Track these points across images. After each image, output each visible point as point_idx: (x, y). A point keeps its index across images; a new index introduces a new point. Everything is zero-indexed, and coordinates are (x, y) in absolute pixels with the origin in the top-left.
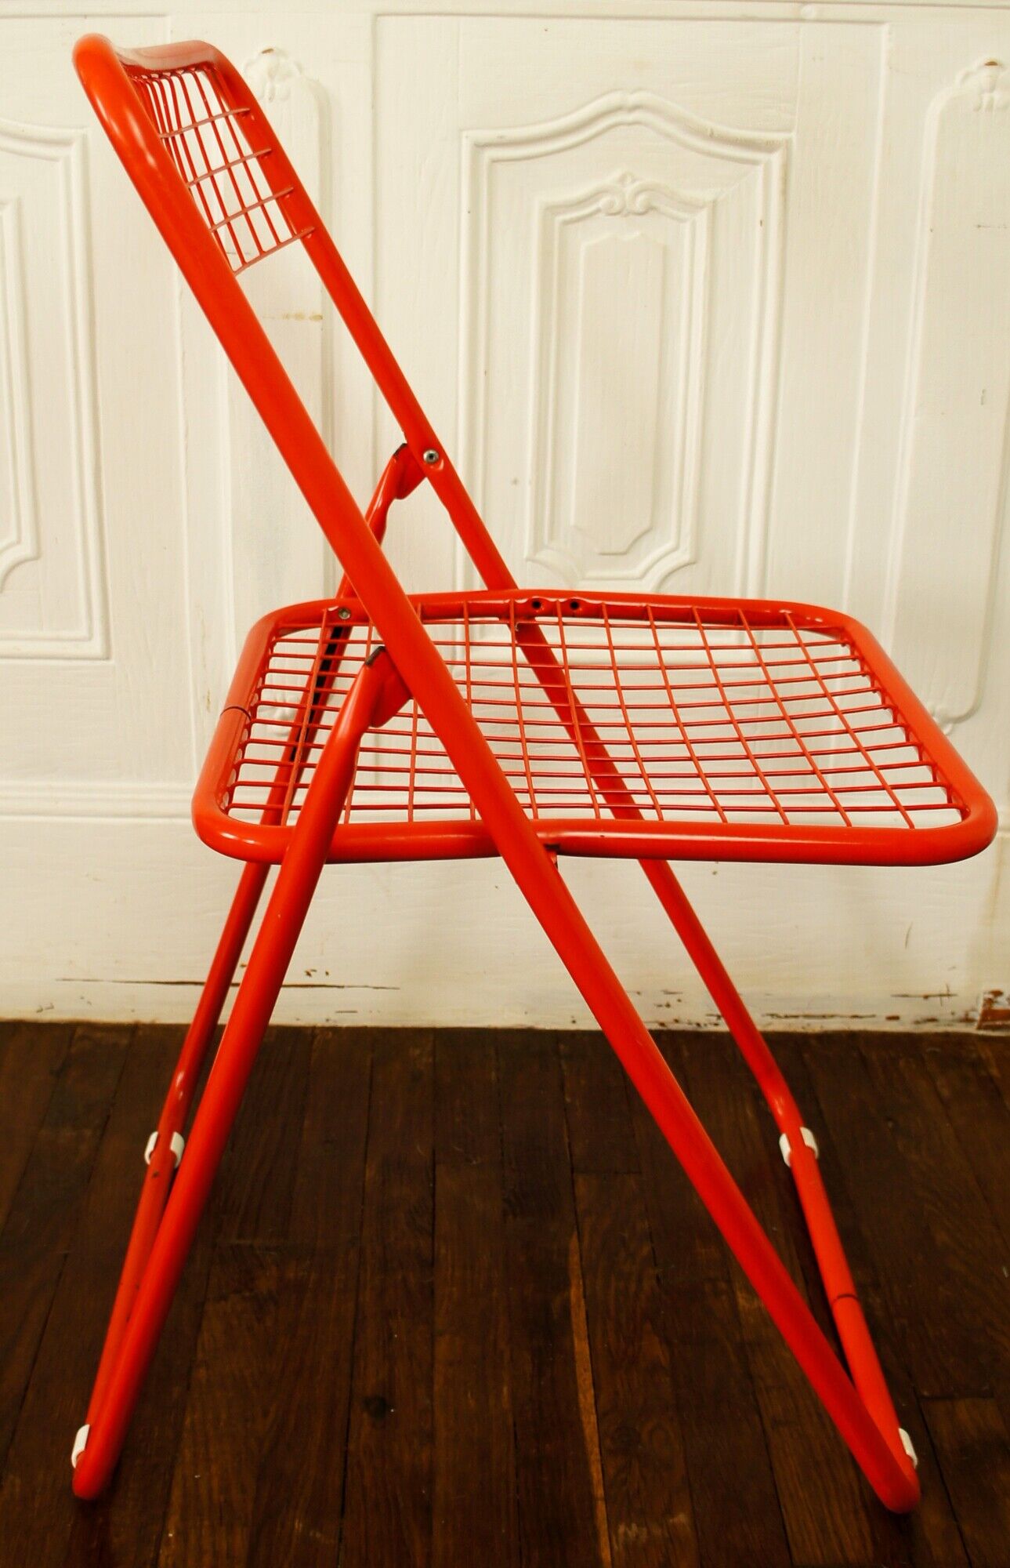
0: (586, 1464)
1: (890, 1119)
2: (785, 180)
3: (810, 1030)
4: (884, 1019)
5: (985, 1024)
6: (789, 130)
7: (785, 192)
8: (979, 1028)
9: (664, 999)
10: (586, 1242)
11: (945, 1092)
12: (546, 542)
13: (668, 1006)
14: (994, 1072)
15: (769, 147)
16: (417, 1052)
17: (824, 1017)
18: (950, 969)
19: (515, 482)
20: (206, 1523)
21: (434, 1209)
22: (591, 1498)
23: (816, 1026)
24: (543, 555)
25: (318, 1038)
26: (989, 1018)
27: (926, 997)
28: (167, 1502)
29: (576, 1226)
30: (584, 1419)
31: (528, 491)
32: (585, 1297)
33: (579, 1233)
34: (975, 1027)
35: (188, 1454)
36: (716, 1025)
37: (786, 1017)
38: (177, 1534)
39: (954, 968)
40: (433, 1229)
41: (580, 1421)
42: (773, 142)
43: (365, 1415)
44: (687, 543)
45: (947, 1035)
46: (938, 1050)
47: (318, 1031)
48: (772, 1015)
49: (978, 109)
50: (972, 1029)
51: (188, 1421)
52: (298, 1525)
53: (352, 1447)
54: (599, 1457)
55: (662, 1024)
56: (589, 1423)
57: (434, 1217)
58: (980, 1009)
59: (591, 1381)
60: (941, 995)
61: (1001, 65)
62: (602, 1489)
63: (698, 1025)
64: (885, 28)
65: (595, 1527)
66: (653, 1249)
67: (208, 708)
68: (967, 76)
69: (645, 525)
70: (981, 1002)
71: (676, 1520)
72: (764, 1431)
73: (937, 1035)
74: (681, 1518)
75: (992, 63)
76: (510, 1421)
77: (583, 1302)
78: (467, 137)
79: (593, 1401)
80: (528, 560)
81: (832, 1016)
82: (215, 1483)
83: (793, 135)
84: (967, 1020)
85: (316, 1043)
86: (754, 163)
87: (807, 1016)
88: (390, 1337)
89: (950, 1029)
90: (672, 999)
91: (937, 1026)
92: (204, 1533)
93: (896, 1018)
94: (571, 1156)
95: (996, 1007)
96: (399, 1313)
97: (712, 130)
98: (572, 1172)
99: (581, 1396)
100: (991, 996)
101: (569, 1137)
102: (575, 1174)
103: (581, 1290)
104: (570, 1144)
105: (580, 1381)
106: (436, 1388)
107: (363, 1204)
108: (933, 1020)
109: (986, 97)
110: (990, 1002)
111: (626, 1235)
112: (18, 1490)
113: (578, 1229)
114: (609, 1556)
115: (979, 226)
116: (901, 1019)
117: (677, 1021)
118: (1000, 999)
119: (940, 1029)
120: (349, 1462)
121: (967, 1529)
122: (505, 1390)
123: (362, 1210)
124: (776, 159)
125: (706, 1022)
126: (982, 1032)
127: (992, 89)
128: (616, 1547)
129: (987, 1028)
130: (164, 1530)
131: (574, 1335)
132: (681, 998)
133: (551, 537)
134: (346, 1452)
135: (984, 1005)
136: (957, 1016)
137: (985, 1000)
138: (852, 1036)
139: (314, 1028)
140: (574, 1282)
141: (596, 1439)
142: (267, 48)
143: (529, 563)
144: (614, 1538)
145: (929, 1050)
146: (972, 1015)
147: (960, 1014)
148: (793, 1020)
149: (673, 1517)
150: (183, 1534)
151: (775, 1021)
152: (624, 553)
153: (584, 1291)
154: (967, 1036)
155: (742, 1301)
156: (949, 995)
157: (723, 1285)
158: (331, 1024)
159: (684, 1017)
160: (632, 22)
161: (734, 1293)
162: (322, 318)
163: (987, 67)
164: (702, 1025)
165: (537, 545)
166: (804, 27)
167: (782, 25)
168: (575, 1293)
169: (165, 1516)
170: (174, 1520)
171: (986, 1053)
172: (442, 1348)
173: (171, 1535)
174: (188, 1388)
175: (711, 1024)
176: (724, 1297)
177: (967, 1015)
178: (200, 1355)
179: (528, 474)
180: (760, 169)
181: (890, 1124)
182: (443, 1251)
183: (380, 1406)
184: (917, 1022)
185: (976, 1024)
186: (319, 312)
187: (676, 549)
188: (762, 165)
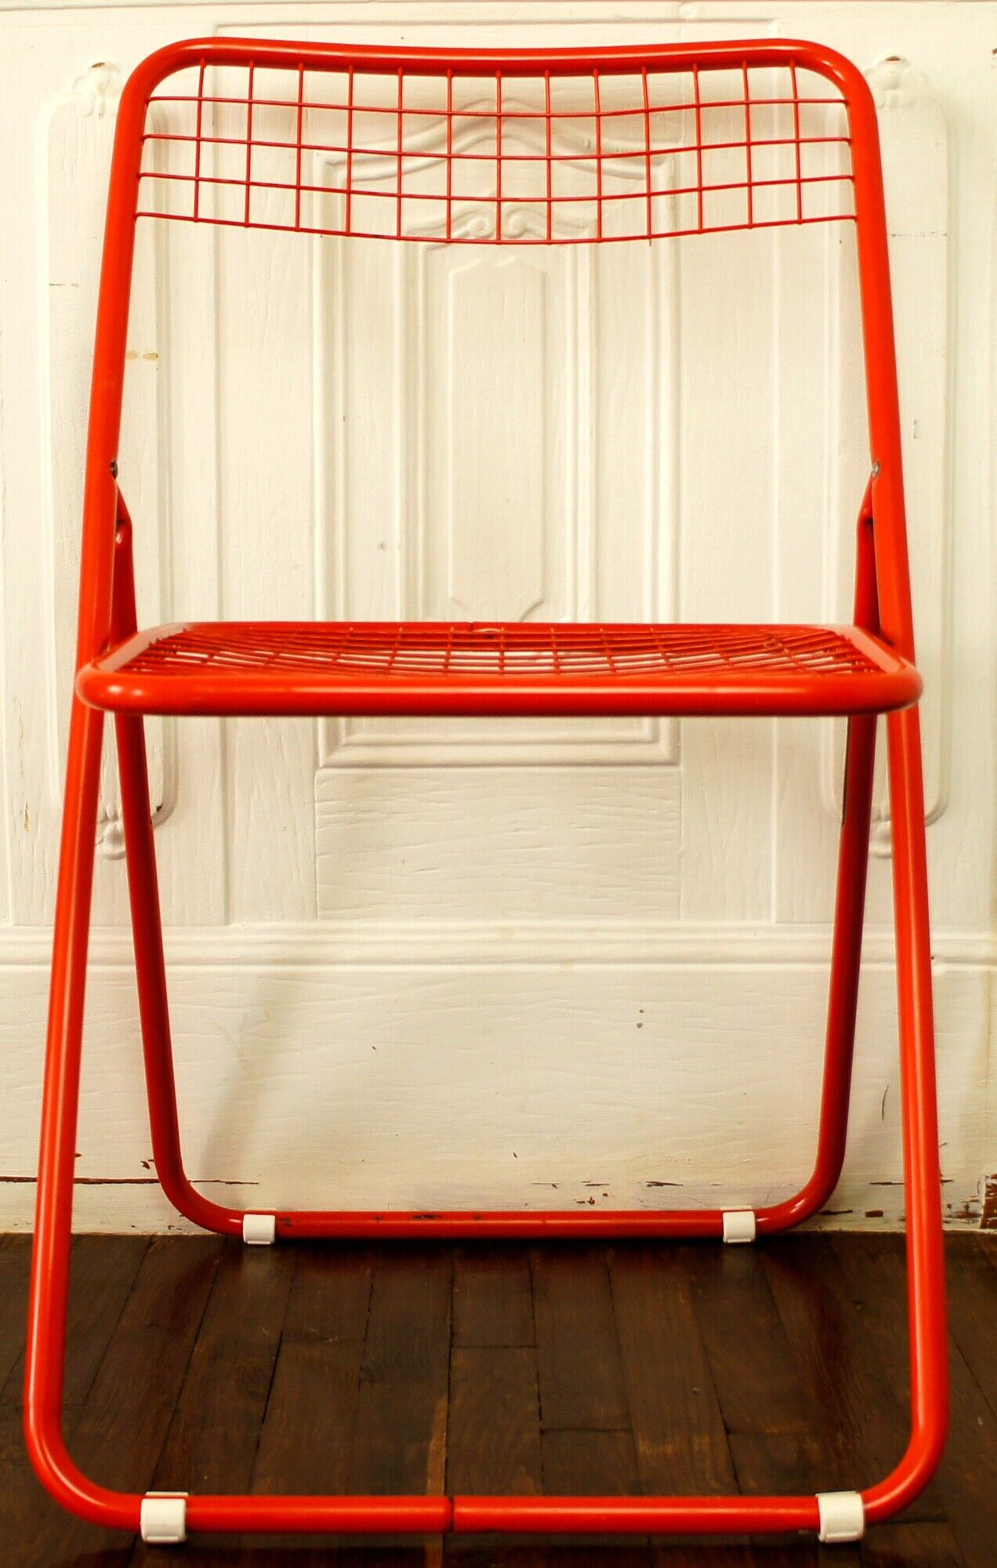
4: (864, 1216)
5: (989, 1219)
8: (984, 1226)
9: (587, 1193)
10: (457, 1402)
13: (592, 1202)
19: (382, 546)
21: (273, 1377)
25: (158, 1245)
26: (995, 1212)
29: (446, 1390)
31: (397, 556)
32: (447, 1445)
33: (449, 1395)
34: (979, 1223)
40: (269, 1393)
47: (156, 1239)
49: (881, 107)
50: (975, 1227)
57: (271, 1384)
58: (982, 1199)
61: (904, 60)
64: (773, 26)
66: (540, 1407)
67: (26, 826)
69: (536, 596)
70: (984, 1190)
75: (894, 58)
77: (444, 1450)
84: (968, 1215)
85: (152, 1248)
86: (638, 177)
88: (198, 1479)
89: (947, 1228)
90: (597, 1194)
93: (879, 1214)
94: (452, 1334)
96: (213, 1460)
97: (589, 142)
98: (451, 1348)
100: (995, 1181)
101: (452, 1320)
102: (453, 1350)
104: (452, 1325)
109: (889, 97)
110: (994, 1189)
111: (508, 1396)
113: (449, 1392)
115: (894, 236)
116: (884, 1215)
124: (661, 172)
126: (987, 1231)
127: (896, 88)
131: (429, 1476)
132: (608, 1192)
133: (426, 613)
135: (987, 1195)
136: (954, 1210)
137: (988, 1186)
140: (436, 1434)
142: (97, 62)
146: (973, 1207)
147: (960, 1207)
153: (447, 1442)
154: (972, 1235)
156: (942, 1182)
157: (622, 1435)
158: (174, 1231)
161: (635, 1441)
162: (157, 356)
163: (890, 62)
167: (660, 27)
168: (436, 1444)
176: (621, 1445)
177: (967, 1207)
179: (397, 536)
182: (278, 1411)
185: (980, 1219)
186: (155, 351)
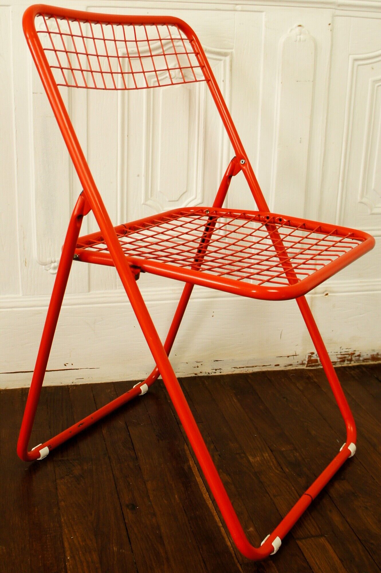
0: (213, 516)
1: (284, 398)
2: (231, 66)
3: (248, 372)
4: (274, 366)
5: (309, 365)
6: (232, 49)
7: (231, 70)
8: (307, 367)
9: (196, 365)
11: (301, 388)
12: (149, 197)
13: (198, 367)
14: (315, 380)
15: (225, 55)
16: (109, 390)
17: (253, 367)
18: (296, 346)
19: (138, 176)
20: (81, 552)
21: (132, 441)
22: (218, 527)
23: (250, 370)
24: (148, 202)
25: (71, 389)
26: (310, 363)
27: (288, 357)
28: (63, 547)
29: (185, 442)
30: (208, 502)
31: (143, 179)
32: (195, 464)
33: (186, 444)
35: (66, 531)
36: (215, 373)
37: (240, 368)
38: (71, 557)
39: (297, 345)
40: (134, 447)
41: (207, 504)
42: (227, 53)
43: (128, 510)
44: (199, 196)
45: (296, 370)
46: (295, 375)
47: (69, 387)
48: (235, 368)
49: (296, 41)
50: (304, 367)
51: (63, 520)
52: (115, 549)
53: (126, 521)
54: (216, 514)
55: (196, 374)
56: (209, 503)
57: (132, 443)
58: (307, 360)
59: (206, 490)
60: (293, 356)
61: (303, 26)
62: (221, 523)
63: (209, 373)
64: (264, 14)
65: (222, 536)
66: (215, 446)
67: (25, 265)
68: (292, 30)
69: (185, 190)
70: (307, 357)
71: (250, 530)
72: (271, 499)
73: (292, 370)
74: (251, 529)
75: (300, 26)
76: (182, 506)
78: (120, 51)
79: (209, 497)
80: (143, 204)
81: (256, 366)
82: (80, 539)
83: (233, 50)
84: (303, 364)
85: (70, 391)
86: (220, 60)
87: (247, 367)
88: (129, 484)
89: (297, 368)
90: (199, 364)
91: (293, 367)
92: (80, 556)
93: (278, 365)
94: (176, 419)
95: (312, 358)
96: (130, 476)
97: (206, 49)
98: (178, 424)
99: (204, 495)
100: (310, 354)
101: (173, 413)
102: (179, 425)
103: (193, 461)
104: (174, 416)
105: (202, 491)
106: (151, 498)
107: (105, 442)
108: (291, 365)
109: (298, 37)
110: (310, 357)
112: (5, 551)
113: (186, 442)
114: (230, 544)
115: (297, 81)
116: (280, 365)
117: (201, 372)
118: (313, 355)
119: (294, 368)
120: (127, 526)
121: (348, 520)
122: (176, 496)
123: (105, 444)
124: (228, 59)
125: (212, 372)
126: (308, 368)
127: (300, 35)
128: (232, 541)
129: (310, 366)
130: (65, 557)
131: (195, 476)
132: (202, 364)
133: (151, 196)
134: (125, 523)
135: (308, 358)
136: (299, 363)
137: (308, 356)
138: (263, 373)
139: (68, 386)
140: (190, 459)
141: (214, 508)
143: (143, 205)
144: (230, 538)
145: (291, 375)
146: (304, 362)
147: (300, 362)
148: (242, 369)
149: (248, 529)
150: (73, 557)
151: (236, 369)
152: (177, 201)
153: (194, 462)
154: (303, 369)
155: (251, 459)
156: (296, 355)
157: (243, 455)
158: (74, 384)
159: (204, 371)
160: (178, 11)
161: (247, 457)
163: (298, 27)
164: (210, 373)
165: (147, 199)
166: (237, 13)
167: (228, 12)
168: (191, 463)
169: (64, 552)
170: (68, 553)
171: (311, 374)
172: (149, 485)
173: (68, 558)
174: (59, 509)
175: (213, 372)
176: (244, 459)
177: (302, 362)
178: (60, 497)
179: (143, 173)
180: (222, 62)
181: (285, 399)
182: (139, 454)
183: (133, 507)
184: (286, 366)
185: (306, 365)
187: (195, 198)
188: (223, 61)
